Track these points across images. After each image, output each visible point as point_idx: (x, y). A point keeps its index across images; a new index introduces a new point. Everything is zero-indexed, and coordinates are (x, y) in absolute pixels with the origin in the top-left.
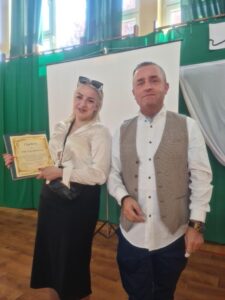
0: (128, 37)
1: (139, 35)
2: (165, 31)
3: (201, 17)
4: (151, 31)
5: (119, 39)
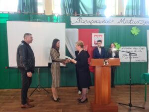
1: (46, 14)
2: (56, 15)
3: (67, 13)
4: (51, 14)
5: (37, 14)
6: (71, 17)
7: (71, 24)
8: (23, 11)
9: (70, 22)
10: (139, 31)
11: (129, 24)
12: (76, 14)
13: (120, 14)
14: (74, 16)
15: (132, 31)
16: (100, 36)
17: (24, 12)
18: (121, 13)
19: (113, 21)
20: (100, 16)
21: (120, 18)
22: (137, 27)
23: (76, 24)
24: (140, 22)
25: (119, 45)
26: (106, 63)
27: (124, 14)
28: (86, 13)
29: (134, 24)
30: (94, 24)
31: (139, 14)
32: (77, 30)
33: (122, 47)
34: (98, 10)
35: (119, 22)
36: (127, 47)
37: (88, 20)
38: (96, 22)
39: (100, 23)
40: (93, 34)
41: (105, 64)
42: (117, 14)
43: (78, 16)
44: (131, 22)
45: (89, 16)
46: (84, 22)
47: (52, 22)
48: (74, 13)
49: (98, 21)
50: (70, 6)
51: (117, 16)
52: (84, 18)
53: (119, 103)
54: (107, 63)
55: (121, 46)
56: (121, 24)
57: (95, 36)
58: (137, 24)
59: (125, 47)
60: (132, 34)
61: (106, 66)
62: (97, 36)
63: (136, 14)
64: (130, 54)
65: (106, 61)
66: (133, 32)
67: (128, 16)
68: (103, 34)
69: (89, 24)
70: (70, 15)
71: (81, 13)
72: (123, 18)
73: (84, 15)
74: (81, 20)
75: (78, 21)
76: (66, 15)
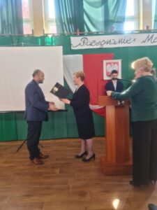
0: (29, 35)
1: (35, 35)
2: (50, 36)
3: (66, 32)
4: (42, 35)
5: (23, 36)
6: (72, 38)
7: (72, 48)
8: (3, 33)
12: (78, 33)
13: (145, 29)
14: (76, 35)
16: (114, 63)
17: (5, 34)
18: (147, 27)
20: (116, 33)
21: (146, 35)
23: (79, 48)
27: (152, 28)
28: (93, 30)
30: (106, 46)
32: (80, 56)
35: (144, 42)
37: (97, 41)
38: (109, 42)
39: (115, 43)
40: (105, 62)
41: (119, 103)
42: (141, 29)
43: (81, 35)
45: (97, 34)
46: (91, 45)
47: (44, 46)
48: (76, 31)
49: (112, 42)
50: (70, 21)
51: (141, 32)
52: (91, 38)
54: (123, 102)
56: (148, 44)
57: (107, 64)
61: (122, 106)
62: (110, 63)
68: (120, 61)
69: (99, 47)
70: (71, 35)
71: (86, 31)
72: (151, 35)
73: (91, 34)
74: (86, 41)
75: (82, 44)
76: (64, 35)
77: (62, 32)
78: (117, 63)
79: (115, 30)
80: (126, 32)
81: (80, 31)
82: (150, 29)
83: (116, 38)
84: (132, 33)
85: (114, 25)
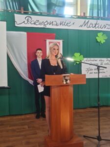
3: (9, 9)
6: (16, 15)
7: (16, 25)
9: (14, 22)
10: (106, 38)
11: (94, 29)
12: (23, 12)
13: (82, 15)
14: (20, 13)
15: (97, 38)
18: (84, 14)
19: (73, 24)
20: (57, 16)
21: (83, 20)
22: (104, 32)
23: (23, 25)
24: (107, 26)
25: (82, 56)
26: (66, 80)
27: (88, 15)
28: (36, 10)
29: (100, 29)
30: (48, 26)
31: (106, 16)
32: (25, 34)
33: (85, 59)
34: (53, 7)
35: (81, 26)
36: (92, 59)
37: (41, 21)
38: (51, 23)
39: (57, 25)
40: (48, 41)
41: (65, 83)
42: (79, 14)
43: (25, 13)
44: (97, 26)
45: (41, 14)
46: (35, 24)
48: (20, 9)
49: (55, 23)
51: (79, 17)
52: (34, 18)
53: (84, 136)
54: (68, 81)
55: (84, 57)
56: (85, 28)
57: (50, 43)
58: (103, 29)
59: (89, 59)
60: (97, 42)
61: (67, 85)
63: (102, 16)
64: (98, 67)
65: (67, 78)
66: (99, 39)
67: (92, 18)
68: (61, 41)
69: (42, 26)
70: (15, 12)
71: (30, 10)
72: (87, 20)
73: (34, 13)
74: (30, 20)
75: (26, 22)
76: (8, 11)
77: (6, 9)
78: (59, 43)
79: (57, 12)
80: (66, 16)
81: (24, 10)
82: (86, 15)
83: (58, 20)
84: (72, 17)
85: (56, 8)
